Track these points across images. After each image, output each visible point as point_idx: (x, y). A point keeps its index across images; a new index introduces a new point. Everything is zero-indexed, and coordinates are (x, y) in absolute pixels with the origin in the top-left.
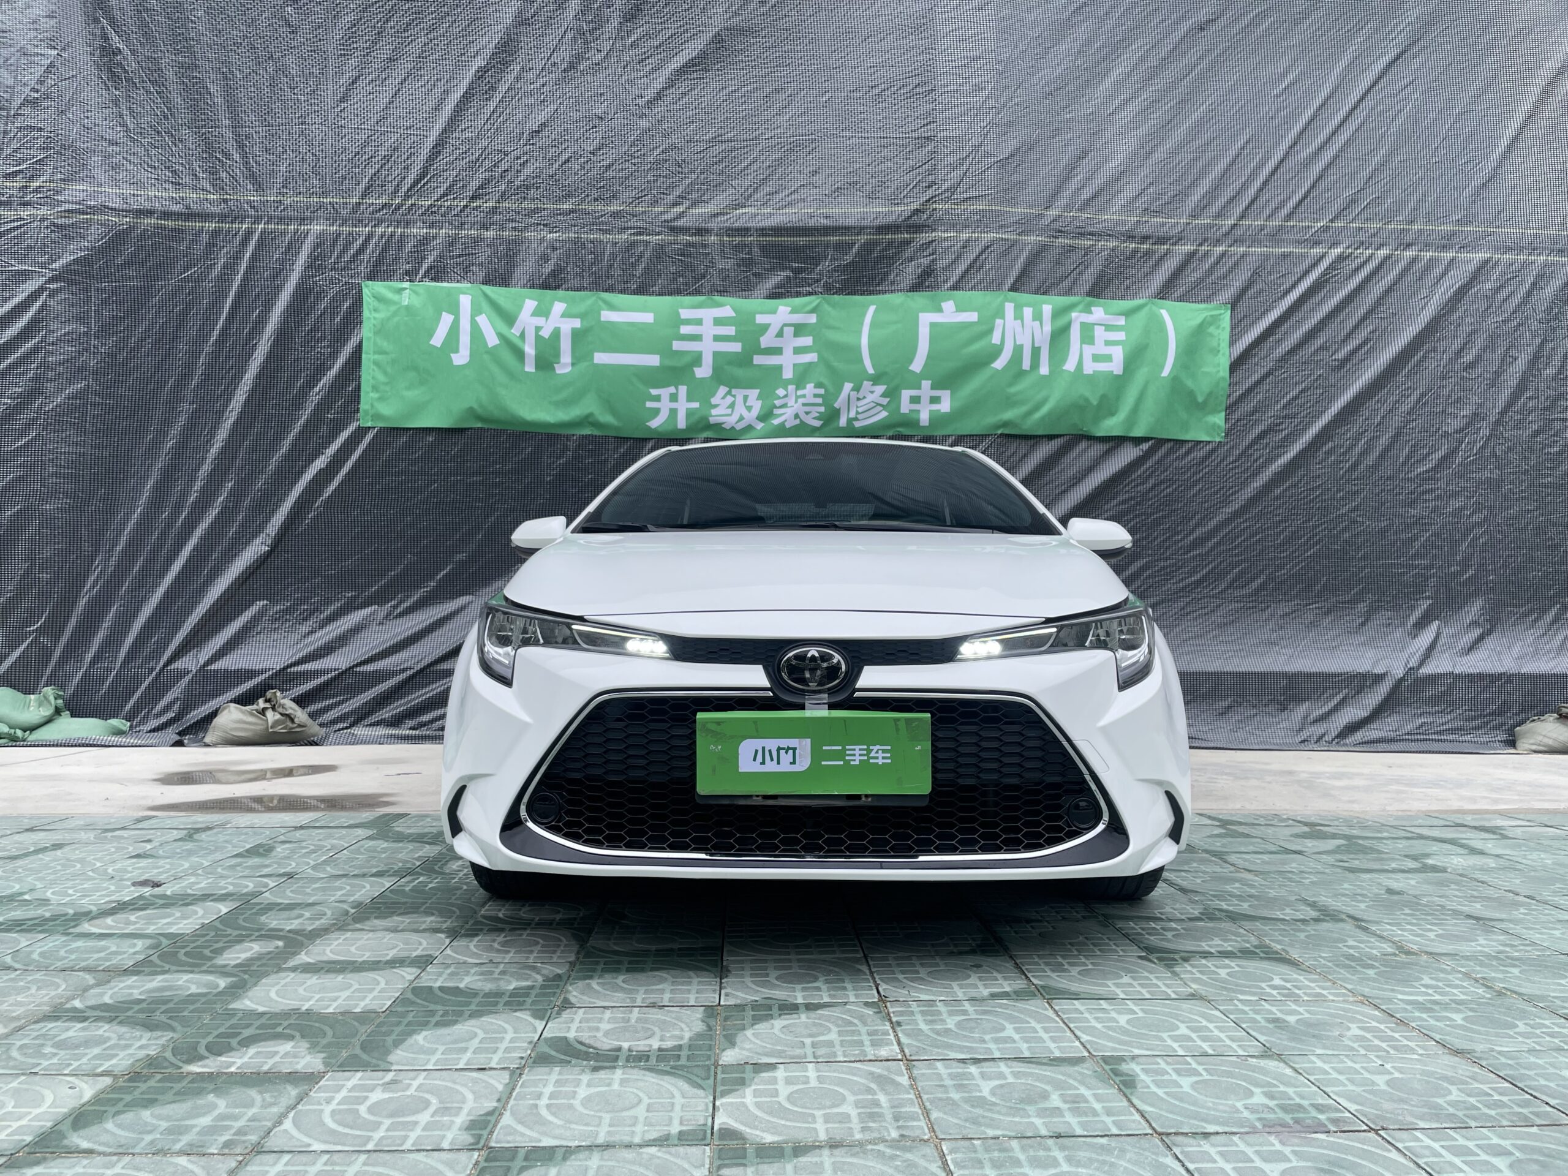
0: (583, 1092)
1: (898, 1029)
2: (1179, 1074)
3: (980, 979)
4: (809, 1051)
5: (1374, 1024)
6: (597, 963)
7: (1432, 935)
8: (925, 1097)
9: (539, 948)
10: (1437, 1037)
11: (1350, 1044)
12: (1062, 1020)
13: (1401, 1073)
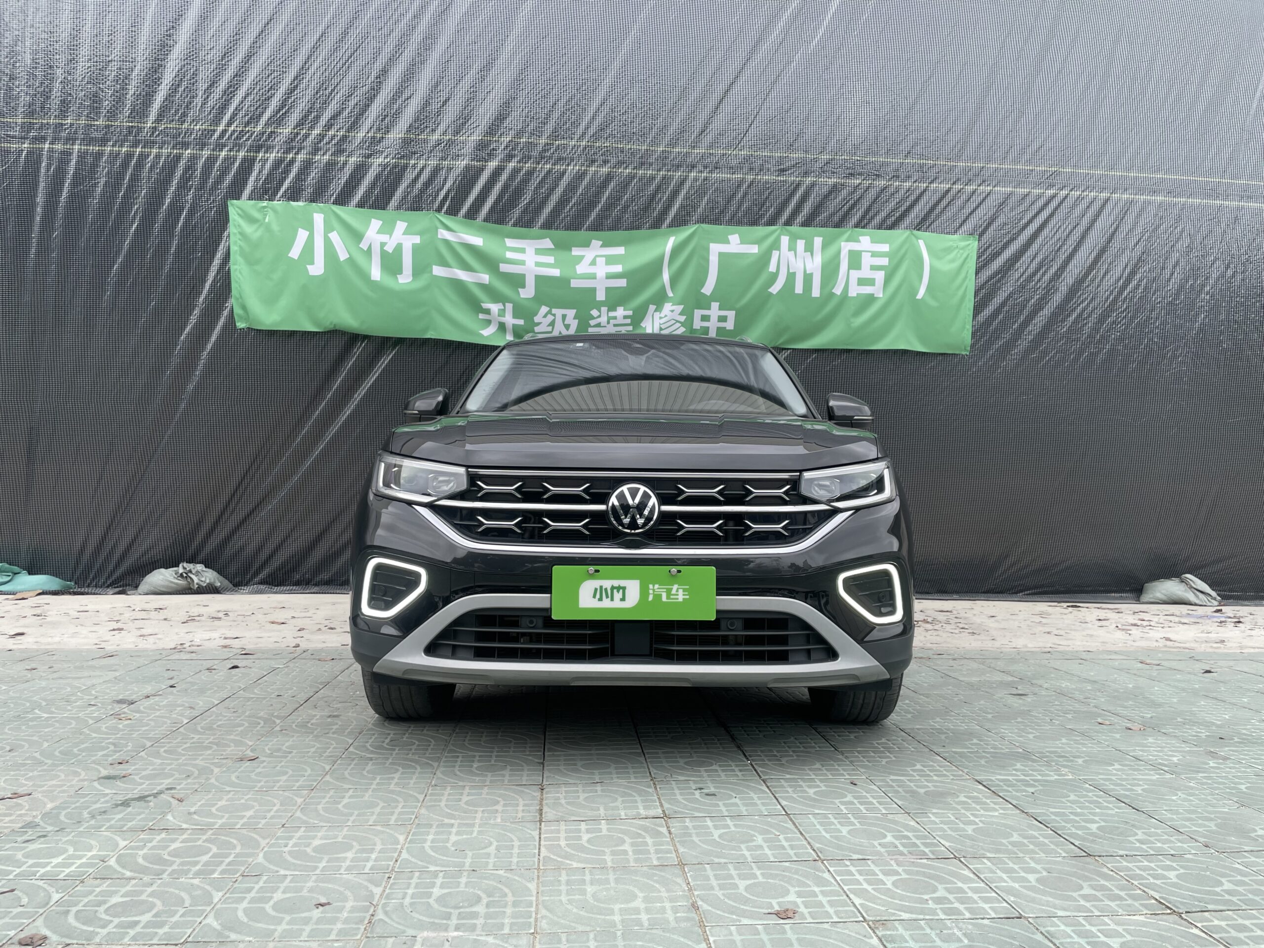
0: (454, 838)
1: (662, 798)
2: (842, 826)
3: (720, 766)
4: (602, 812)
5: (975, 794)
6: (458, 757)
8: (677, 840)
10: (1014, 802)
11: (956, 806)
13: (984, 824)
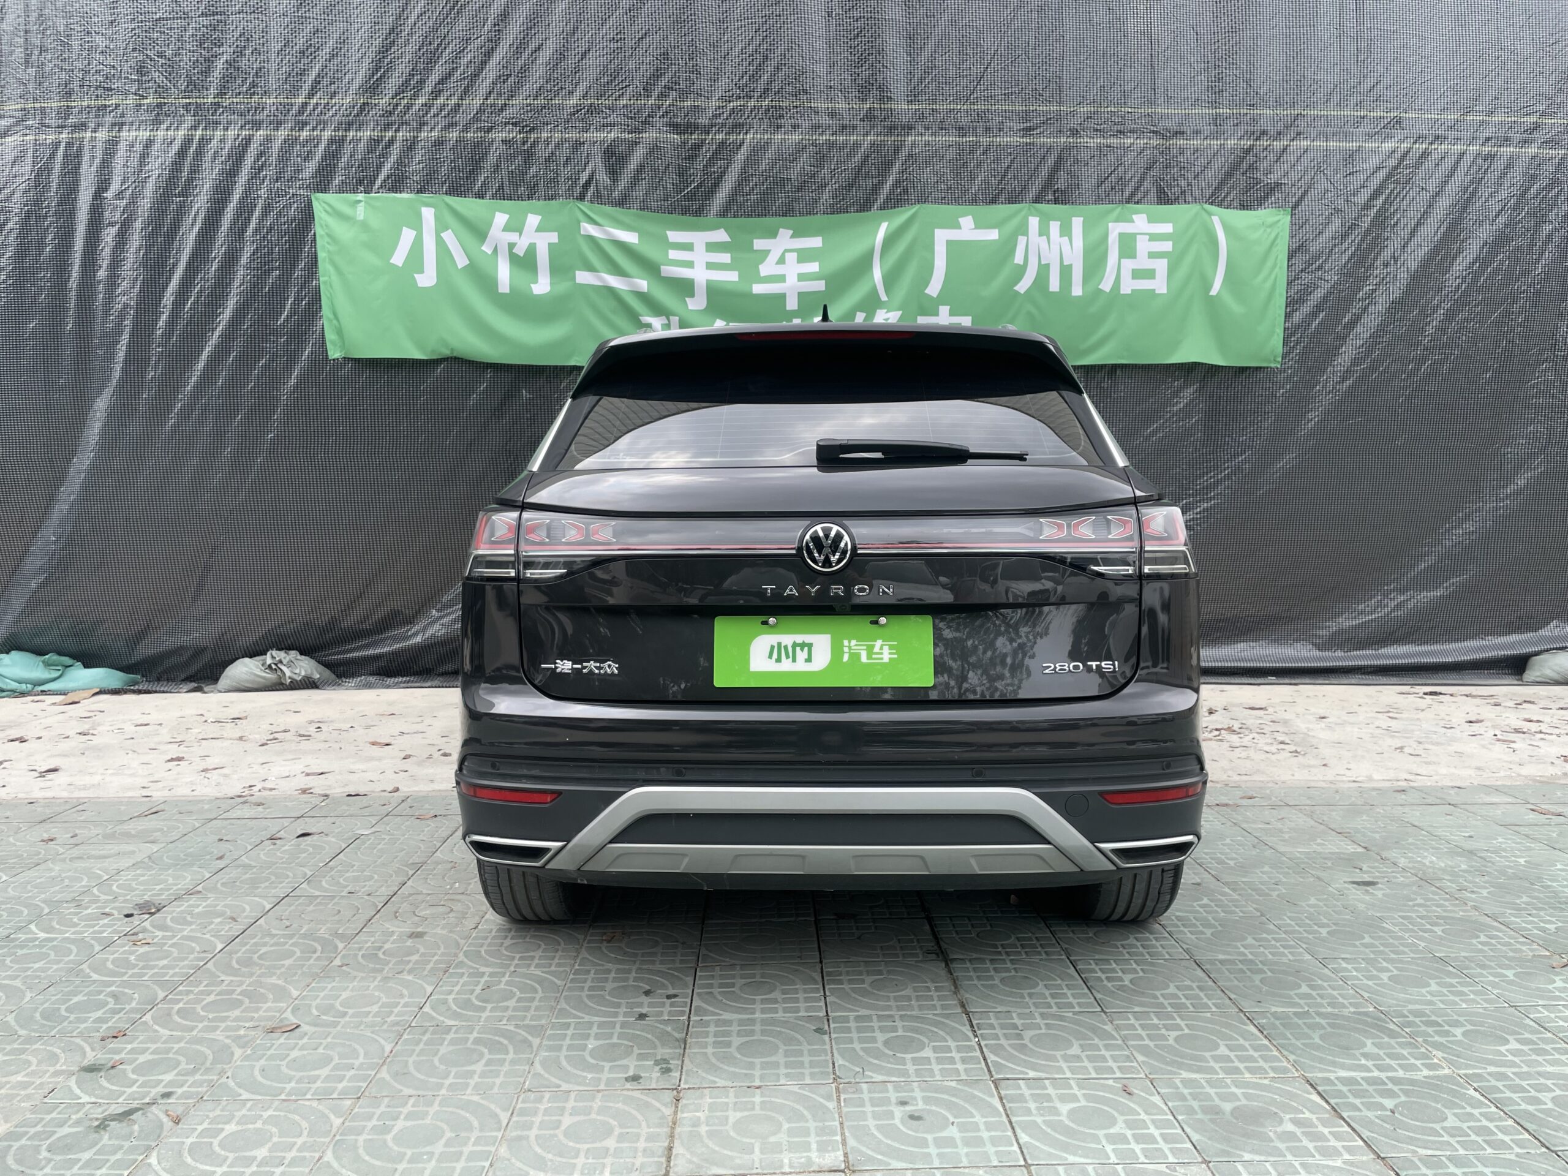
7: (1385, 976)
9: (512, 1003)
12: (1005, 1110)
